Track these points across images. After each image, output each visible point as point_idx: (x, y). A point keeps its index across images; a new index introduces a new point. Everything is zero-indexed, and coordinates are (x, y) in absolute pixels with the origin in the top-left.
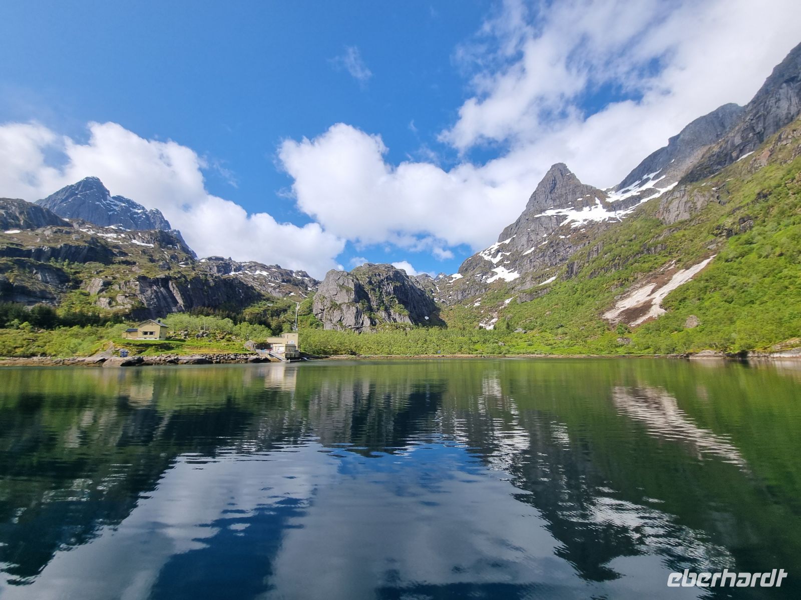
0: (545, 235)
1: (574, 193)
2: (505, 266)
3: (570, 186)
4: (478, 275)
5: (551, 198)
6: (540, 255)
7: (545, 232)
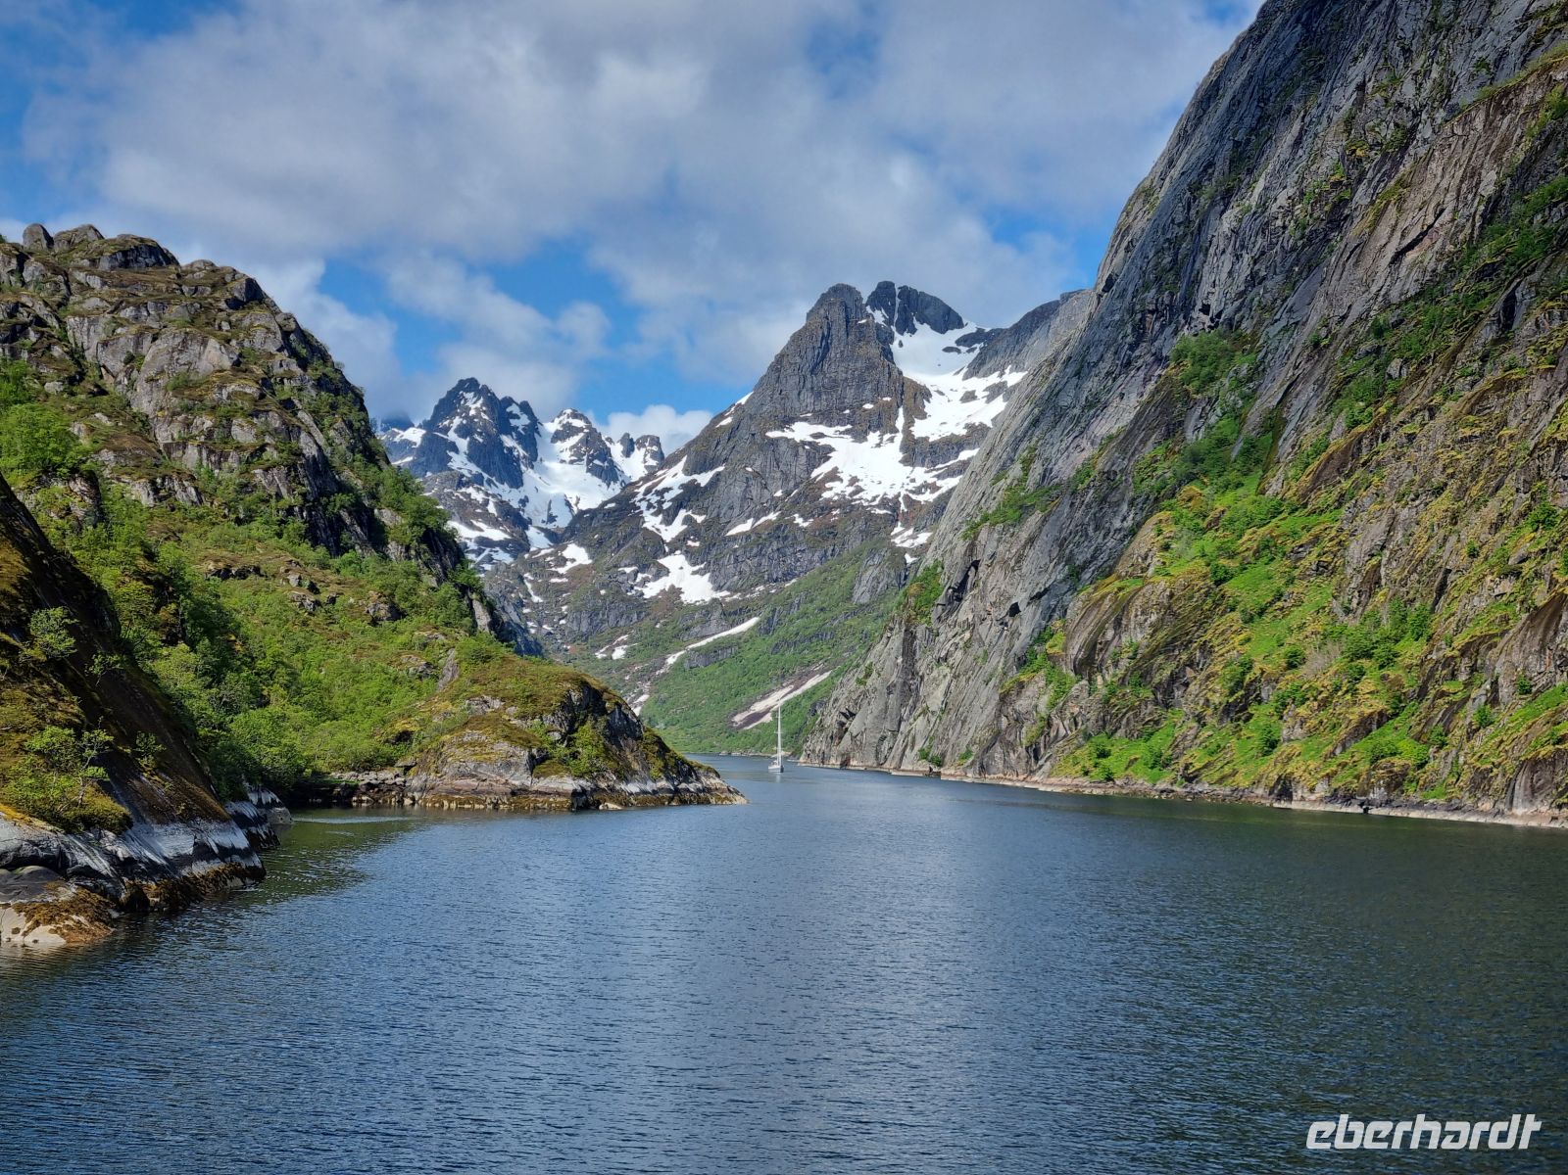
0: (779, 494)
1: (861, 382)
2: (689, 554)
3: (856, 361)
4: (628, 570)
5: (812, 388)
6: (755, 550)
7: (780, 483)
